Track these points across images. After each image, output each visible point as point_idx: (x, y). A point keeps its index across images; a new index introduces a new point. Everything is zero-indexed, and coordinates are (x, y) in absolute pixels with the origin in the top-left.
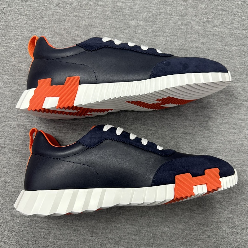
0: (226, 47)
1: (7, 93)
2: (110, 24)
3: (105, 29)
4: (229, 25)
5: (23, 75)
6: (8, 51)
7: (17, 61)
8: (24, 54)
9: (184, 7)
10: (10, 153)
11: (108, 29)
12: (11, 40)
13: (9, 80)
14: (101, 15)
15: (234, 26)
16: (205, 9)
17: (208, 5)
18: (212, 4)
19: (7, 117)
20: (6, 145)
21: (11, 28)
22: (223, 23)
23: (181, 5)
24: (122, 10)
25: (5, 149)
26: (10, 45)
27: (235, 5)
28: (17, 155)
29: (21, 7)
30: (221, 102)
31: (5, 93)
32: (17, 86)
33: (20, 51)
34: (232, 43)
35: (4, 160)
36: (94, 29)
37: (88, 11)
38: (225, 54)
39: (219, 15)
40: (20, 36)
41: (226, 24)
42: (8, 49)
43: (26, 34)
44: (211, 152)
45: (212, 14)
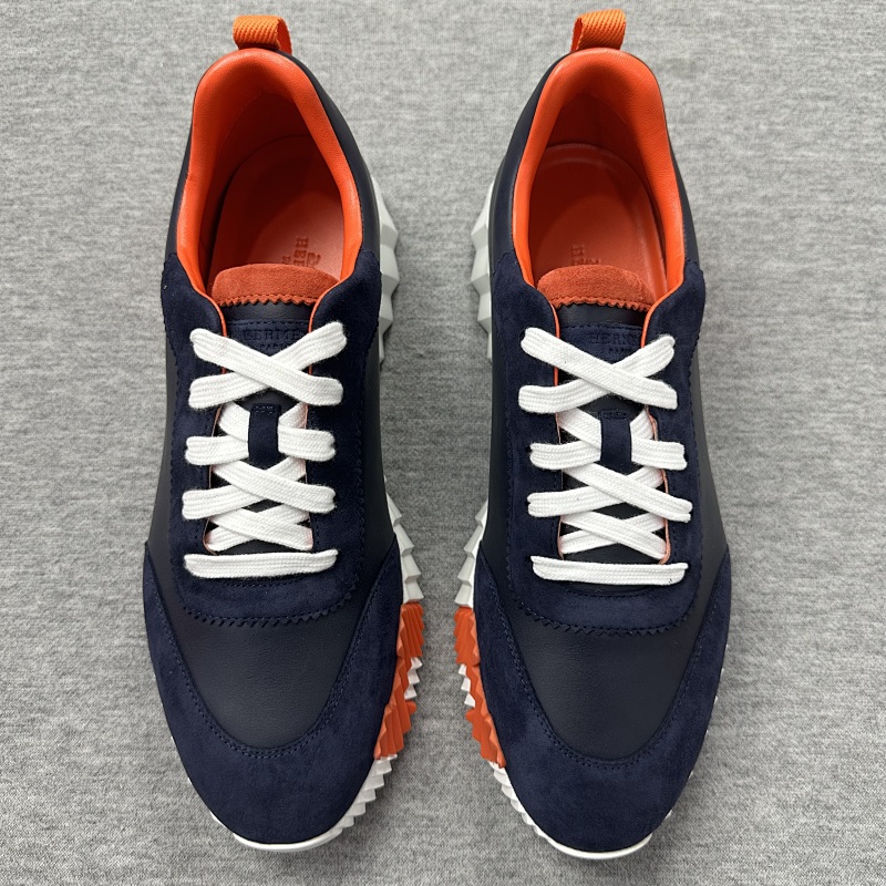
0: (850, 208)
1: (87, 398)
2: (443, 161)
3: (427, 174)
4: (846, 140)
5: (148, 334)
6: (94, 260)
7: (126, 289)
8: (150, 266)
9: (688, 95)
10: (90, 614)
11: (439, 173)
12: (106, 223)
13: (94, 352)
14: (412, 134)
15: (865, 141)
16: (759, 98)
17: (766, 85)
18: (780, 82)
19: (83, 482)
20: (76, 585)
21: (109, 186)
22: (824, 136)
23: (677, 89)
24: (482, 115)
25: (72, 601)
26: (100, 239)
27: (854, 80)
28: (118, 622)
29: (143, 123)
30: (862, 386)
31: (79, 397)
32: (122, 373)
33: (138, 257)
34: (866, 194)
35: (66, 646)
36: (391, 177)
37: (369, 122)
38: (850, 230)
39: (808, 111)
40: (139, 209)
41: (835, 136)
42: (94, 253)
43: (157, 203)
44: (858, 567)
45: (782, 111)
